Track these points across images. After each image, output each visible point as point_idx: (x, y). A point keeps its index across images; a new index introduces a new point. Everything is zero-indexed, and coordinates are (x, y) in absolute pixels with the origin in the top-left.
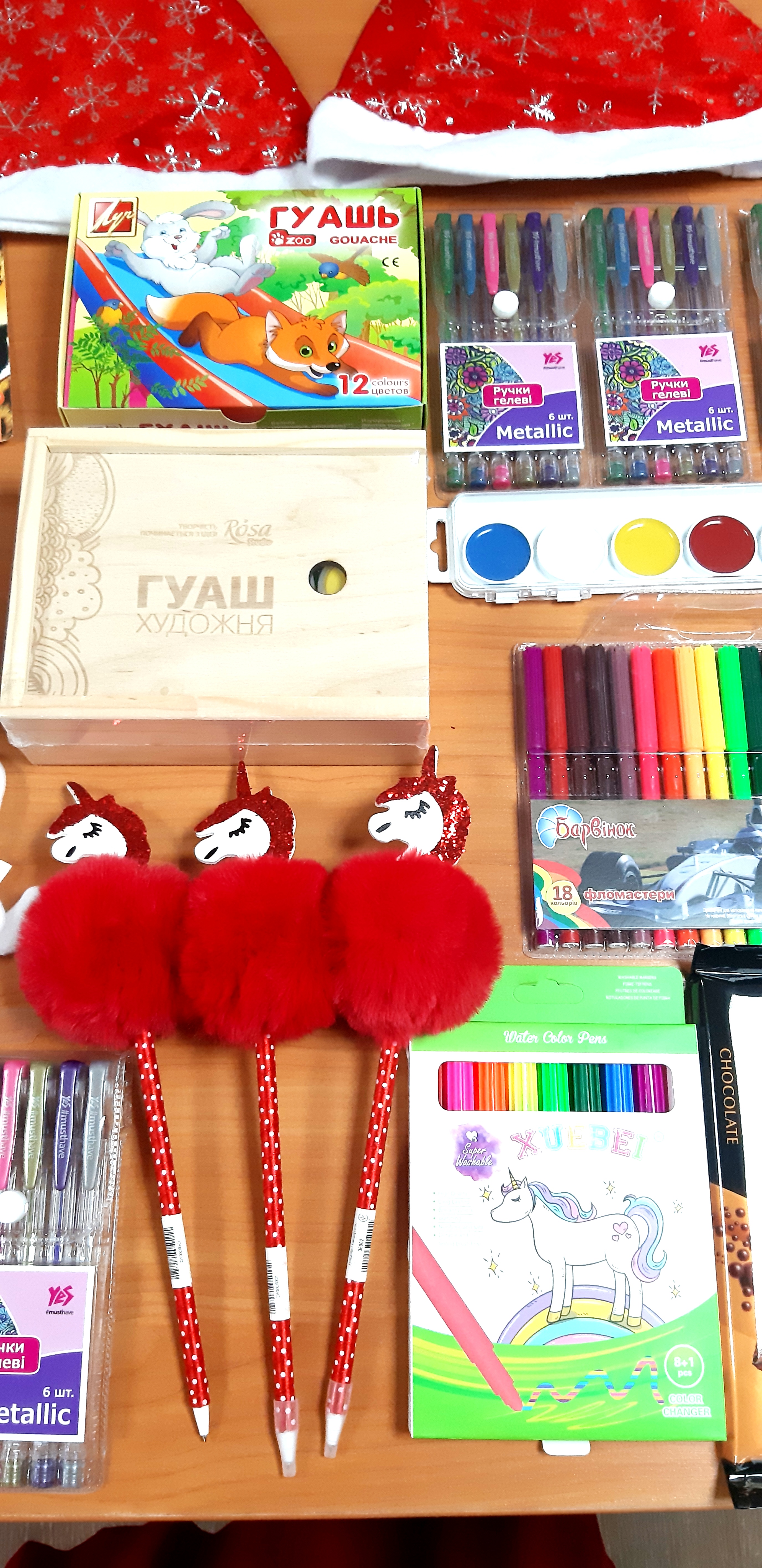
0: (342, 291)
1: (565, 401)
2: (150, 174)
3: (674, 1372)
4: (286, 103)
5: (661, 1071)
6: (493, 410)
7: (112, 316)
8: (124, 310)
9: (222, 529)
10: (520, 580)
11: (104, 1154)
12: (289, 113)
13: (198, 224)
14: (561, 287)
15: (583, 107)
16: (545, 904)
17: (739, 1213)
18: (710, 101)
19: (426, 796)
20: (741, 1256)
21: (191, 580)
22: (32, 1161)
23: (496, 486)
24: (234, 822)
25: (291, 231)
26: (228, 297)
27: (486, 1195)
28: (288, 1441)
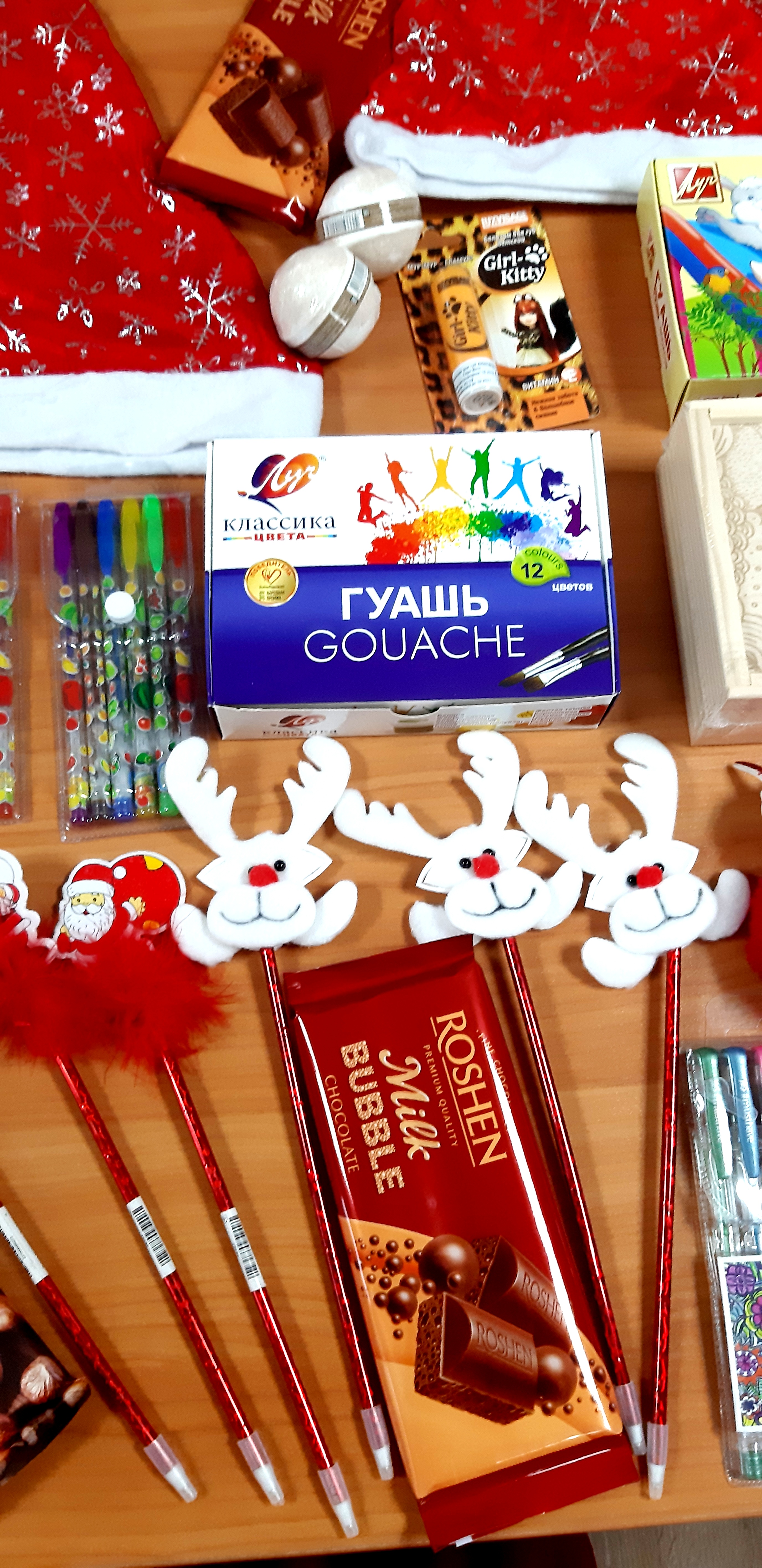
7: (720, 283)
8: (731, 277)
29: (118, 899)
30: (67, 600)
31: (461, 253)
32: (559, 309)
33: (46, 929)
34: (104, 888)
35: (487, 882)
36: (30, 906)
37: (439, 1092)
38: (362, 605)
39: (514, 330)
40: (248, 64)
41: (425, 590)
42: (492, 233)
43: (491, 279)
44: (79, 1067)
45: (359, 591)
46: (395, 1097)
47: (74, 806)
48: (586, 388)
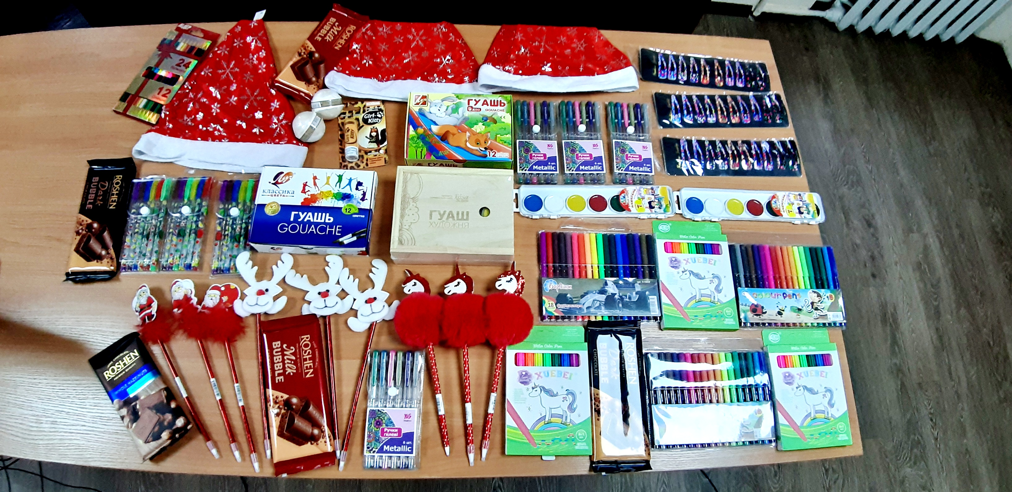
0: (489, 126)
1: (553, 159)
2: (430, 83)
3: (578, 437)
4: (471, 62)
5: (577, 355)
6: (532, 161)
7: (420, 131)
8: (424, 129)
9: (454, 197)
10: (539, 212)
11: (420, 377)
12: (472, 65)
13: (446, 103)
14: (553, 124)
15: (560, 68)
16: (546, 308)
17: (597, 394)
18: (598, 69)
19: (512, 276)
20: (598, 406)
21: (445, 212)
22: (398, 379)
23: (533, 184)
24: (455, 283)
25: (474, 107)
26: (455, 126)
27: (528, 389)
28: (471, 456)
29: (221, 296)
30: (221, 209)
31: (358, 112)
32: (383, 131)
33: (199, 303)
34: (218, 293)
35: (323, 299)
36: (195, 296)
37: (298, 356)
38: (297, 217)
39: (369, 137)
40: (304, 53)
41: (316, 214)
42: (369, 107)
43: (365, 121)
44: (204, 343)
45: (297, 213)
46: (285, 357)
47: (213, 268)
48: (386, 156)
